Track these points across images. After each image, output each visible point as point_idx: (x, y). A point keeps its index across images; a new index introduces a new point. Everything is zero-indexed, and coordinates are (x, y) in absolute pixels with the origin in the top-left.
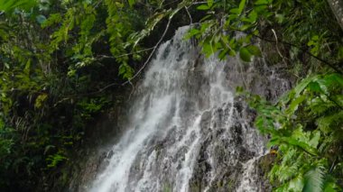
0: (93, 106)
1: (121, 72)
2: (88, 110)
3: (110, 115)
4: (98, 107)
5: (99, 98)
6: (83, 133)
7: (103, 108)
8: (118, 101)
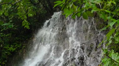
0: (12, 49)
1: (23, 25)
2: (9, 50)
3: (20, 53)
4: (14, 49)
5: (15, 45)
6: (6, 61)
7: (16, 50)
8: (24, 47)
